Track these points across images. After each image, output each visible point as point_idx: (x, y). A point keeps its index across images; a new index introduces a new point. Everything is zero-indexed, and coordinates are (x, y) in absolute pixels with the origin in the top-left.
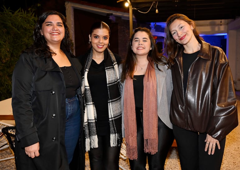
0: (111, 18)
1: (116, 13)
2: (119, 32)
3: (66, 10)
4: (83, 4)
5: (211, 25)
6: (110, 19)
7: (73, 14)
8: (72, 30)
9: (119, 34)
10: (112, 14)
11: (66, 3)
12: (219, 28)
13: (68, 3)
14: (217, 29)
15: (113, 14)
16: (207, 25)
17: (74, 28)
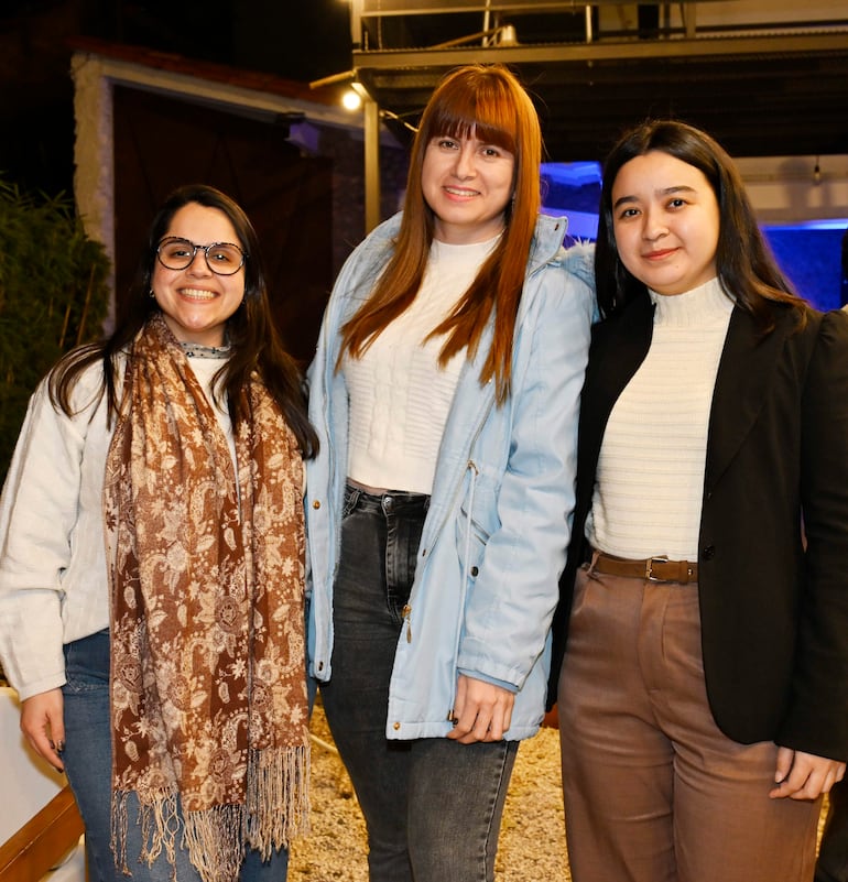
0: (296, 135)
1: (321, 113)
2: (335, 204)
3: (77, 95)
4: (159, 66)
5: (787, 176)
6: (291, 139)
7: (110, 113)
8: (104, 194)
9: (335, 213)
10: (299, 119)
11: (76, 61)
12: (827, 196)
13: (88, 59)
14: (814, 197)
15: (310, 115)
16: (770, 179)
17: (112, 179)
